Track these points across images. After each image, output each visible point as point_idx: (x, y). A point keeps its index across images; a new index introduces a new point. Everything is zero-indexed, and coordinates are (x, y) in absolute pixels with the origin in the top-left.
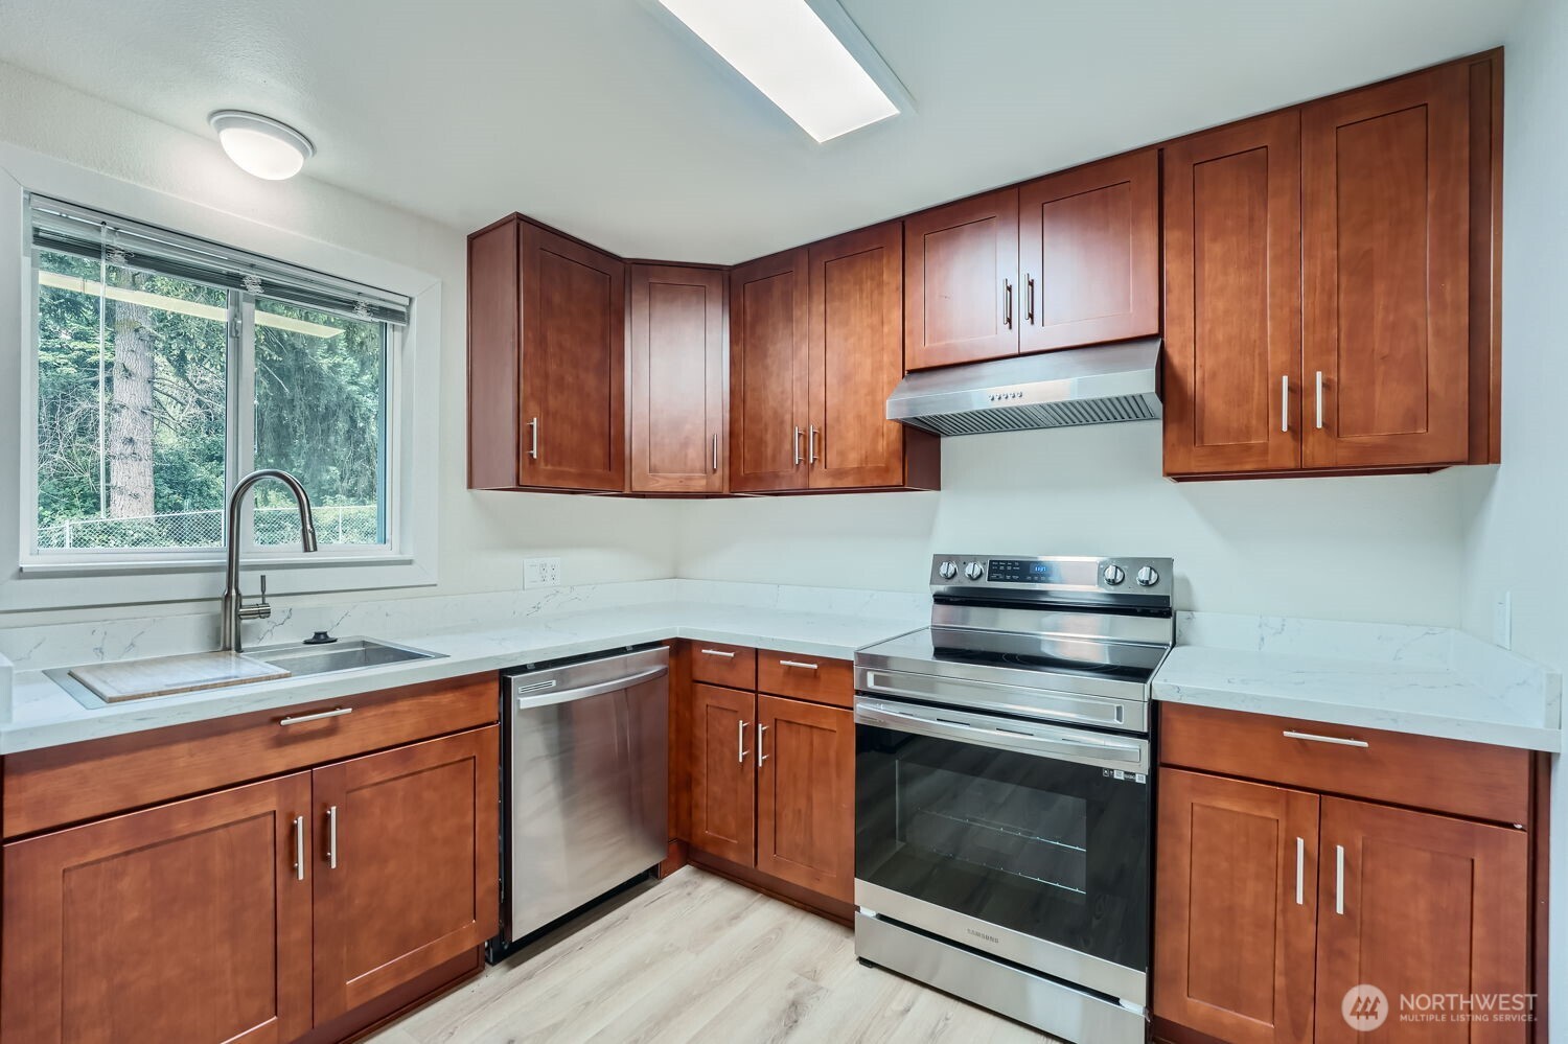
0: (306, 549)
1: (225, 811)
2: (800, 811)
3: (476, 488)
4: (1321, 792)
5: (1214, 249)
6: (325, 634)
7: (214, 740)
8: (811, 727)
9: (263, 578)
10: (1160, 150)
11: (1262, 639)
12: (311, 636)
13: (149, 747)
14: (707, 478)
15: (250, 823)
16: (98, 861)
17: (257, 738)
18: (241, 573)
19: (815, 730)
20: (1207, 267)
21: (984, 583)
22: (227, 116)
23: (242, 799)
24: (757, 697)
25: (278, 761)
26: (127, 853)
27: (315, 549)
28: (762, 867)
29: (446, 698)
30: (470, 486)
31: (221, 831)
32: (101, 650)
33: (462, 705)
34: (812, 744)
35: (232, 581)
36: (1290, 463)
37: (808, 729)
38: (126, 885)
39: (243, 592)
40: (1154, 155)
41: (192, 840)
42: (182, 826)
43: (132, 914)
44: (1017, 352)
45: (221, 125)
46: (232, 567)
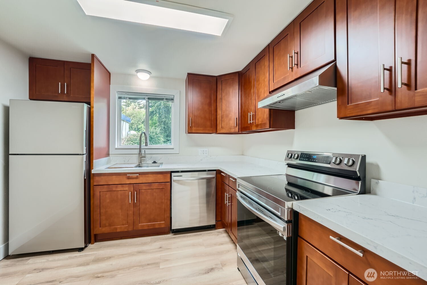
0: (146, 146)
1: (120, 188)
4: (349, 272)
6: (155, 161)
7: (118, 176)
9: (145, 151)
12: (153, 162)
13: (110, 176)
14: (234, 128)
15: (124, 191)
16: (104, 191)
17: (124, 177)
18: (141, 150)
22: (138, 71)
23: (122, 187)
24: (229, 187)
25: (128, 182)
26: (107, 191)
27: (147, 146)
29: (159, 175)
30: (186, 133)
31: (120, 191)
32: (124, 161)
33: (162, 177)
35: (140, 151)
36: (390, 108)
38: (107, 196)
39: (142, 153)
41: (116, 191)
42: (114, 189)
43: (108, 201)
44: (294, 79)
45: (137, 72)
46: (140, 149)
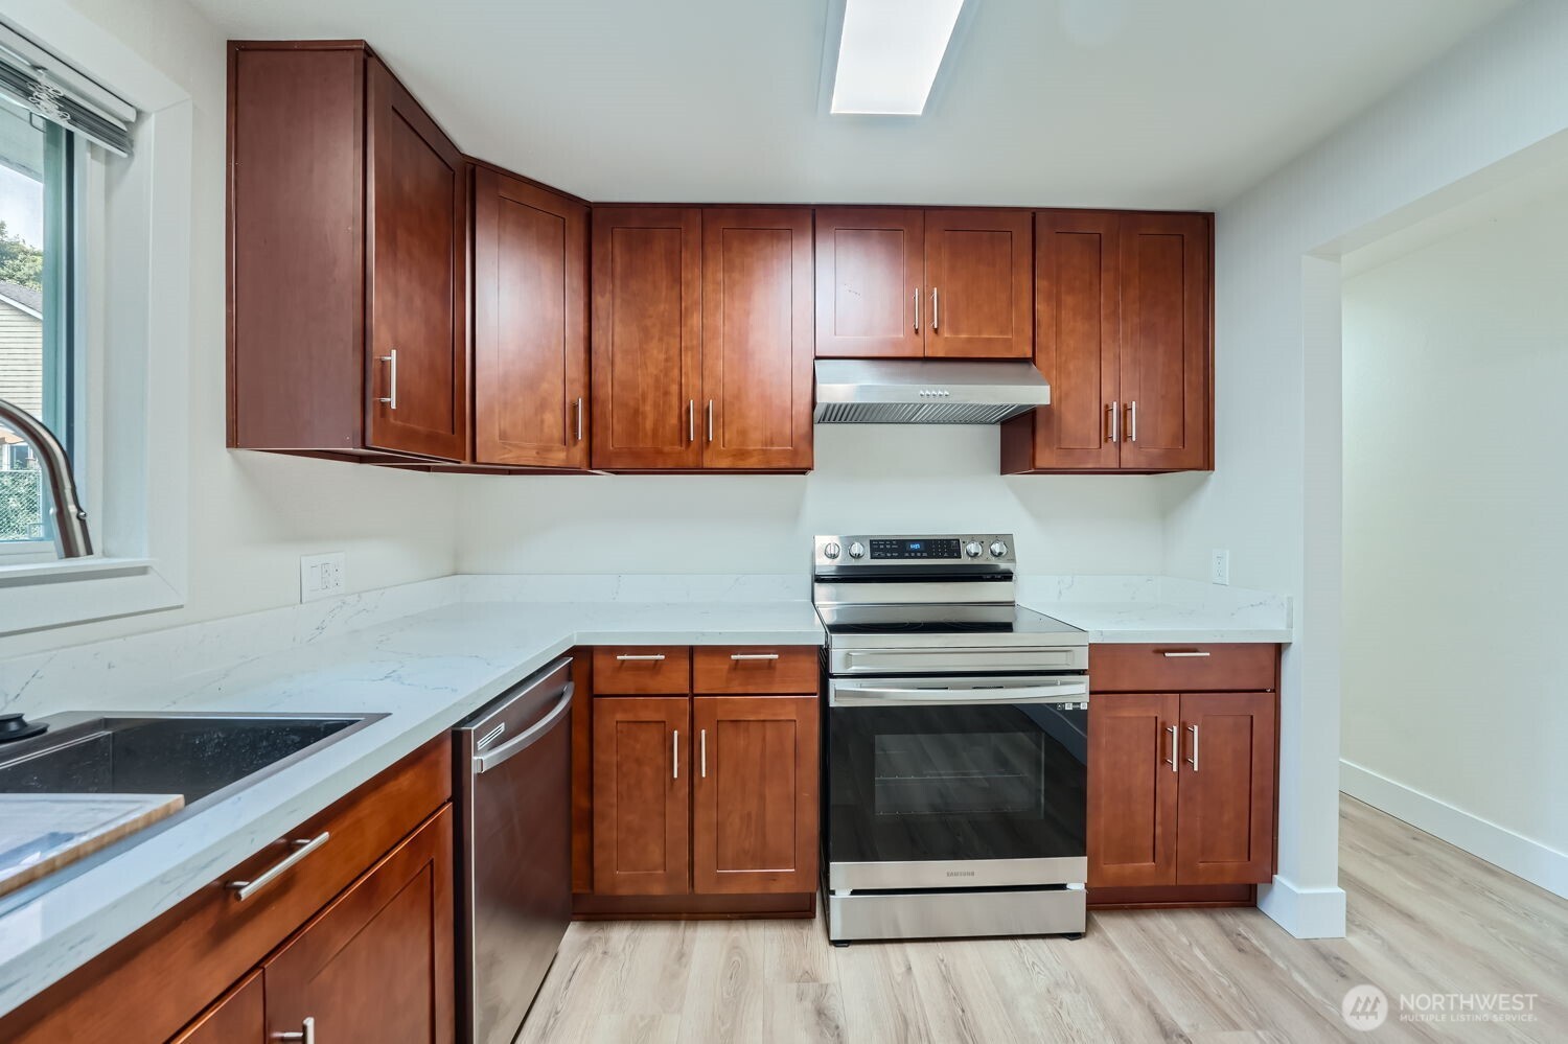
2: (749, 815)
3: (245, 446)
4: (1180, 692)
5: (1069, 300)
6: (17, 718)
8: (764, 721)
10: (1034, 214)
11: (1060, 592)
14: (568, 451)
19: (768, 725)
20: (1063, 312)
21: (867, 561)
24: (692, 702)
28: (700, 889)
29: (407, 780)
30: (233, 441)
33: (421, 786)
34: (764, 739)
36: (1114, 465)
37: (760, 724)
40: (1029, 216)
44: (922, 355)
